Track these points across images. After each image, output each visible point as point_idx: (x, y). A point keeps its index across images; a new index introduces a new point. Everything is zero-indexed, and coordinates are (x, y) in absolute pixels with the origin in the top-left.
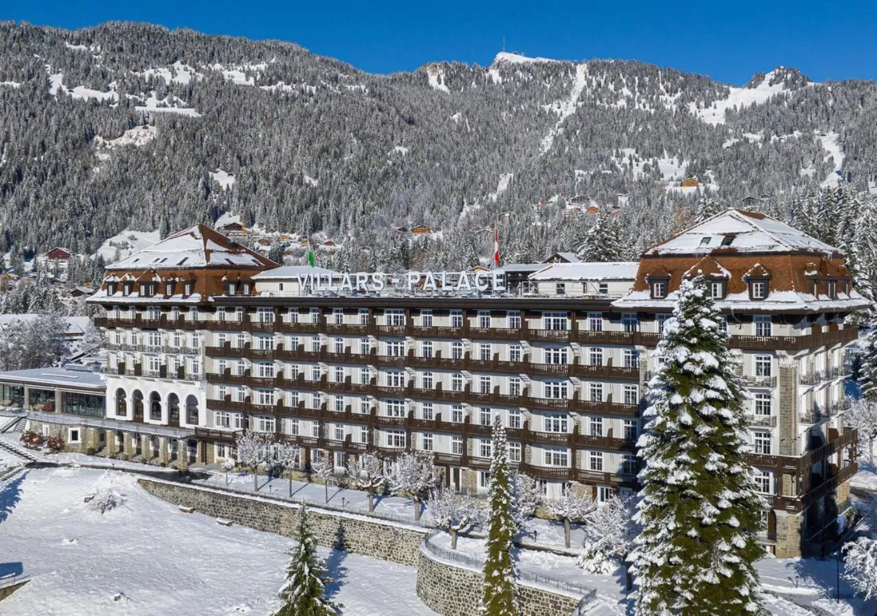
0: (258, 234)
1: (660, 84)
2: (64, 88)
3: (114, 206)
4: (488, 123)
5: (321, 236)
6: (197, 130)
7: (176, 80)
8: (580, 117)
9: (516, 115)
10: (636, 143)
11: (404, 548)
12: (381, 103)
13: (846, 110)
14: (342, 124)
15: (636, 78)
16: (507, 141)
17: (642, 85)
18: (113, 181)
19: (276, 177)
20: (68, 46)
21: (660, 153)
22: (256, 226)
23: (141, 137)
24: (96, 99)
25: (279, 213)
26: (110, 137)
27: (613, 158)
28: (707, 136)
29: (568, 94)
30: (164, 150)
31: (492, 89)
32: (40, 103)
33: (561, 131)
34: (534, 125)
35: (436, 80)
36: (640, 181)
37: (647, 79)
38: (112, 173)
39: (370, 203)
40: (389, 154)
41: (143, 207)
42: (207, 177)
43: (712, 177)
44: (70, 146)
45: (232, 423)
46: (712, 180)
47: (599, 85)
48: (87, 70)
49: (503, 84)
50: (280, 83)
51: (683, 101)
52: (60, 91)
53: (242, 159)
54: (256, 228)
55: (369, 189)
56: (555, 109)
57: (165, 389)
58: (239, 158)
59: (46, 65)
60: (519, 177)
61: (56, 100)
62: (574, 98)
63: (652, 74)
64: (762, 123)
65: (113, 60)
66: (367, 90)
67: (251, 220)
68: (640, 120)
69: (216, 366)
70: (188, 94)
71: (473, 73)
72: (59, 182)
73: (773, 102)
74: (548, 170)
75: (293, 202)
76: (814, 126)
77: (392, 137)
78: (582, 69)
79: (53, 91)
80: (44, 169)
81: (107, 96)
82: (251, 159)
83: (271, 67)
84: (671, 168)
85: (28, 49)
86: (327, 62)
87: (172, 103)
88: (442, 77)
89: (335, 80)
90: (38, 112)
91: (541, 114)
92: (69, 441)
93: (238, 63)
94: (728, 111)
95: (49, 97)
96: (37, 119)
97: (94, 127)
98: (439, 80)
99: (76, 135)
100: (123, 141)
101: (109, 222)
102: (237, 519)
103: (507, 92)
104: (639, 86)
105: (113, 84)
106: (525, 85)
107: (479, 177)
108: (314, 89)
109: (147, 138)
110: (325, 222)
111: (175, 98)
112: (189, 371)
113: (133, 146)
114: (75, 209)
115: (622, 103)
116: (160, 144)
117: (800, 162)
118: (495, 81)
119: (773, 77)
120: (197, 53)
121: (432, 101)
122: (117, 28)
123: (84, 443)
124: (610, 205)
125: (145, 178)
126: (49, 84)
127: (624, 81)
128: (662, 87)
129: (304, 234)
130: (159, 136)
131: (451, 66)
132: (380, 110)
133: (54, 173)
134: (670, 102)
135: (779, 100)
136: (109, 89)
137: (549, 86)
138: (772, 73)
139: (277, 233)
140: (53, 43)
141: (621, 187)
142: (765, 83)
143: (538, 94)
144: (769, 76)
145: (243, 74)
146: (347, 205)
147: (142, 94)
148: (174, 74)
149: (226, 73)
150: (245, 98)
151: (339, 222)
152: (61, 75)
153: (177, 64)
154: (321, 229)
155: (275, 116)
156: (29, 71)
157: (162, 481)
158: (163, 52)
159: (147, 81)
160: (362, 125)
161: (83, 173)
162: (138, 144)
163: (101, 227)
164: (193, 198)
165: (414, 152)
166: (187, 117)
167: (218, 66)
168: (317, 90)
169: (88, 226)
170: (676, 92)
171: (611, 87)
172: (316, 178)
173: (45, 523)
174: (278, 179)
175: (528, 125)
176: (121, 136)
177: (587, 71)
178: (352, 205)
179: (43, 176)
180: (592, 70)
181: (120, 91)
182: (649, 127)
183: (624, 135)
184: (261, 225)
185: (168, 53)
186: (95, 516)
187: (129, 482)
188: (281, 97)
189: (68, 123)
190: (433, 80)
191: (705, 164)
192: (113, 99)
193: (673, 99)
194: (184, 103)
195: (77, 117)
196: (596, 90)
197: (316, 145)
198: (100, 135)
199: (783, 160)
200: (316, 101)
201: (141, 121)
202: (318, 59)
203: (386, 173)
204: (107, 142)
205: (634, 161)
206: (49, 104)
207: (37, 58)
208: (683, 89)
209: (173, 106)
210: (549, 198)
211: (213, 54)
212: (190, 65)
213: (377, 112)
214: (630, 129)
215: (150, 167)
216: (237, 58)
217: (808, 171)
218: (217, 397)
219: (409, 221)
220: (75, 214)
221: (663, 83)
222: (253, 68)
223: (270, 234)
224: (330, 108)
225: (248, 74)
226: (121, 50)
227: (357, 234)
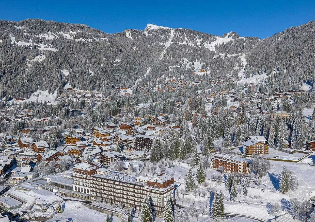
0: (76, 91)
1: (196, 36)
2: (16, 42)
3: (34, 83)
4: (144, 50)
5: (95, 91)
6: (57, 56)
7: (49, 38)
8: (172, 48)
9: (152, 47)
10: (188, 56)
11: (119, 216)
12: (112, 45)
13: (249, 47)
14: (100, 52)
15: (189, 34)
16: (150, 56)
17: (191, 37)
18: (33, 74)
19: (81, 72)
20: (16, 27)
21: (195, 60)
22: (76, 88)
23: (40, 58)
24: (26, 46)
25: (82, 85)
26: (31, 59)
27: (181, 62)
28: (209, 54)
29: (168, 39)
30: (47, 63)
31: (145, 38)
32: (9, 47)
33: (166, 52)
34: (158, 50)
35: (128, 35)
36: (188, 70)
37: (192, 35)
38: (32, 71)
39: (109, 81)
40: (114, 62)
41: (43, 83)
42: (61, 72)
43: (209, 69)
44: (19, 62)
45: (94, 194)
46: (209, 70)
47: (178, 36)
48: (22, 36)
49: (149, 36)
50: (81, 38)
51: (202, 42)
52: (14, 43)
53: (71, 65)
54: (76, 89)
55: (109, 75)
56: (164, 44)
57: (84, 188)
58: (70, 65)
59: (10, 34)
60: (153, 70)
61: (14, 46)
62: (170, 41)
63: (193, 33)
64: (225, 51)
65: (30, 32)
66: (107, 40)
67: (74, 86)
68: (189, 49)
69: (91, 185)
70: (53, 43)
71: (140, 33)
72: (16, 74)
73: (229, 43)
74: (161, 67)
75: (87, 81)
76: (239, 52)
77: (115, 57)
78: (173, 31)
79: (12, 43)
80: (12, 70)
81: (29, 44)
82: (73, 65)
83: (78, 33)
84: (198, 65)
85: (4, 29)
86: (95, 30)
87: (49, 46)
88: (130, 34)
89: (98, 37)
90: (8, 51)
91: (160, 46)
92: (68, 195)
93: (68, 32)
94: (216, 46)
95: (11, 45)
96: (8, 53)
97: (26, 56)
98: (129, 35)
99: (21, 59)
100: (35, 60)
101: (33, 88)
102: (97, 210)
103: (150, 39)
104: (190, 37)
105: (30, 40)
106: (155, 37)
107: (141, 70)
108: (91, 40)
109: (42, 59)
110: (96, 87)
111: (49, 44)
112: (87, 186)
113: (38, 62)
114: (23, 84)
115: (184, 43)
116: (46, 61)
117: (234, 65)
118: (146, 35)
119: (229, 35)
120: (55, 28)
121: (127, 43)
122: (30, 21)
123: (70, 195)
124: (179, 79)
125: (42, 73)
126: (11, 41)
127: (185, 35)
128: (196, 37)
129: (90, 91)
130: (46, 59)
131: (133, 30)
132: (111, 47)
133: (15, 71)
134: (199, 42)
135: (230, 43)
136: (29, 42)
137: (162, 37)
138: (229, 33)
139: (82, 90)
140: (11, 27)
141: (182, 73)
142: (227, 36)
143: (159, 39)
144: (228, 34)
145: (70, 35)
146: (102, 81)
147: (39, 43)
148: (49, 36)
149: (64, 35)
150: (70, 44)
151: (100, 87)
152: (14, 37)
153: (49, 33)
154: (95, 89)
155: (80, 50)
156: (4, 36)
157: (85, 204)
158: (45, 29)
159: (40, 39)
160: (106, 53)
161: (24, 71)
162: (39, 61)
163: (31, 90)
164: (57, 80)
165: (122, 62)
166: (54, 52)
167: (62, 33)
168: (92, 41)
169: (27, 89)
170: (201, 39)
171: (181, 37)
172: (93, 71)
173: (70, 211)
174: (82, 73)
175: (156, 50)
176: (34, 58)
177: (174, 32)
178: (104, 82)
179: (12, 72)
180: (176, 32)
181: (33, 42)
182: (192, 51)
183: (184, 54)
184: (77, 88)
185: (46, 29)
186: (77, 210)
187: (80, 203)
188: (81, 43)
189: (18, 54)
190: (127, 35)
191: (207, 64)
192: (31, 45)
193: (199, 41)
194: (52, 46)
195: (20, 52)
196: (177, 38)
197: (93, 60)
198: (28, 58)
199: (229, 64)
200: (92, 45)
201: (40, 53)
202: (92, 29)
203: (113, 70)
204: (30, 60)
205: (187, 63)
206: (12, 48)
207: (6, 32)
208: (203, 38)
209: (49, 47)
210: (161, 76)
211: (60, 29)
212: (53, 32)
213: (111, 48)
214: (186, 52)
215: (44, 69)
216: (67, 30)
217: (236, 68)
218: (92, 190)
219: (120, 85)
220: (23, 86)
221: (197, 36)
222: (73, 33)
223: (80, 91)
224: (96, 47)
225: (71, 35)
226: (32, 28)
227: (105, 91)
